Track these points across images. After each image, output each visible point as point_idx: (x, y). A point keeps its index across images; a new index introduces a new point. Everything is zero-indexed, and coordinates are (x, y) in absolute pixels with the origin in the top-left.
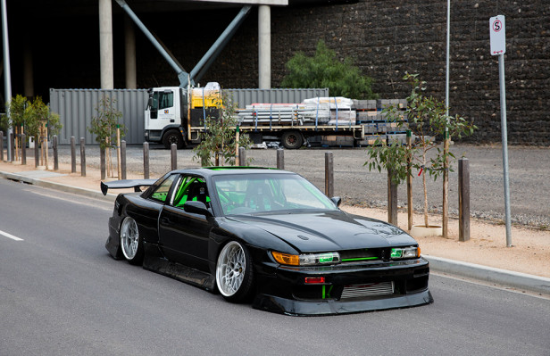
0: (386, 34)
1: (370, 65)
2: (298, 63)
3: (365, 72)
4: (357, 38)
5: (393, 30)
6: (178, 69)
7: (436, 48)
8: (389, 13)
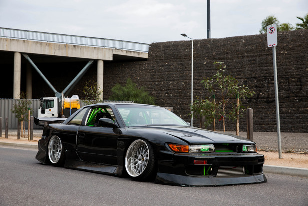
0: (161, 76)
1: (153, 91)
2: (118, 89)
3: (151, 94)
4: (147, 78)
5: (165, 74)
6: (56, 91)
7: (186, 83)
8: (163, 66)
